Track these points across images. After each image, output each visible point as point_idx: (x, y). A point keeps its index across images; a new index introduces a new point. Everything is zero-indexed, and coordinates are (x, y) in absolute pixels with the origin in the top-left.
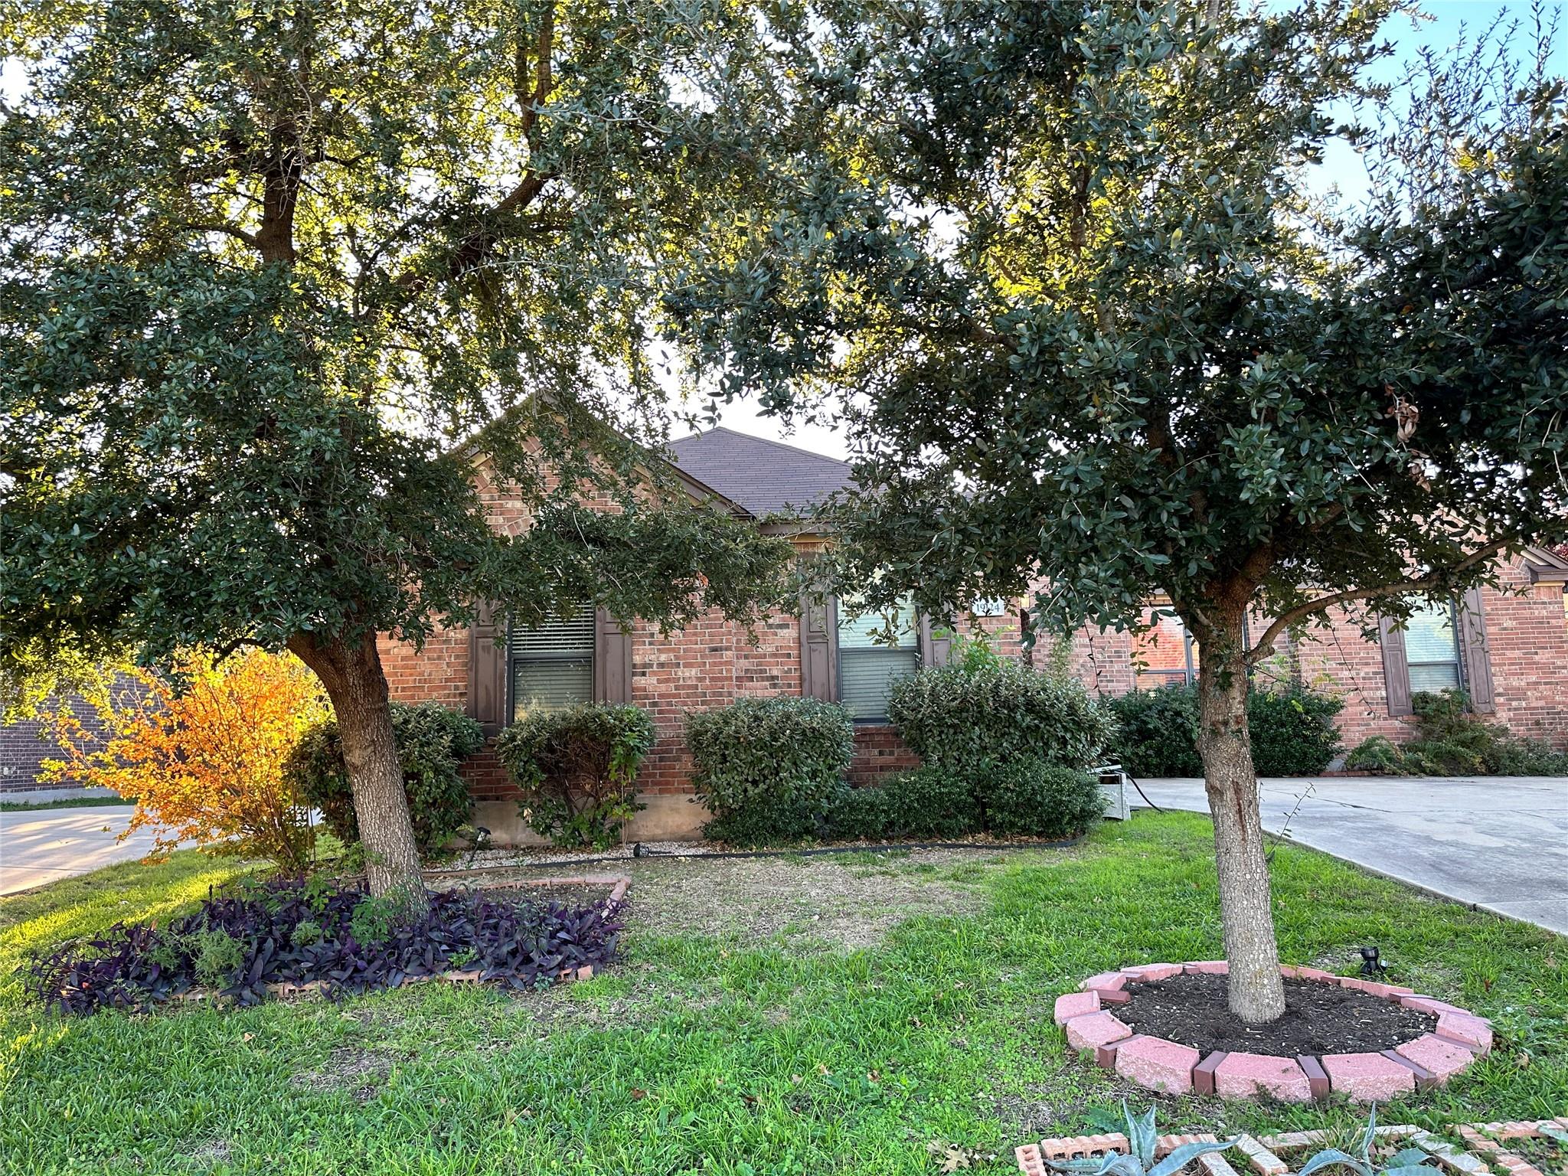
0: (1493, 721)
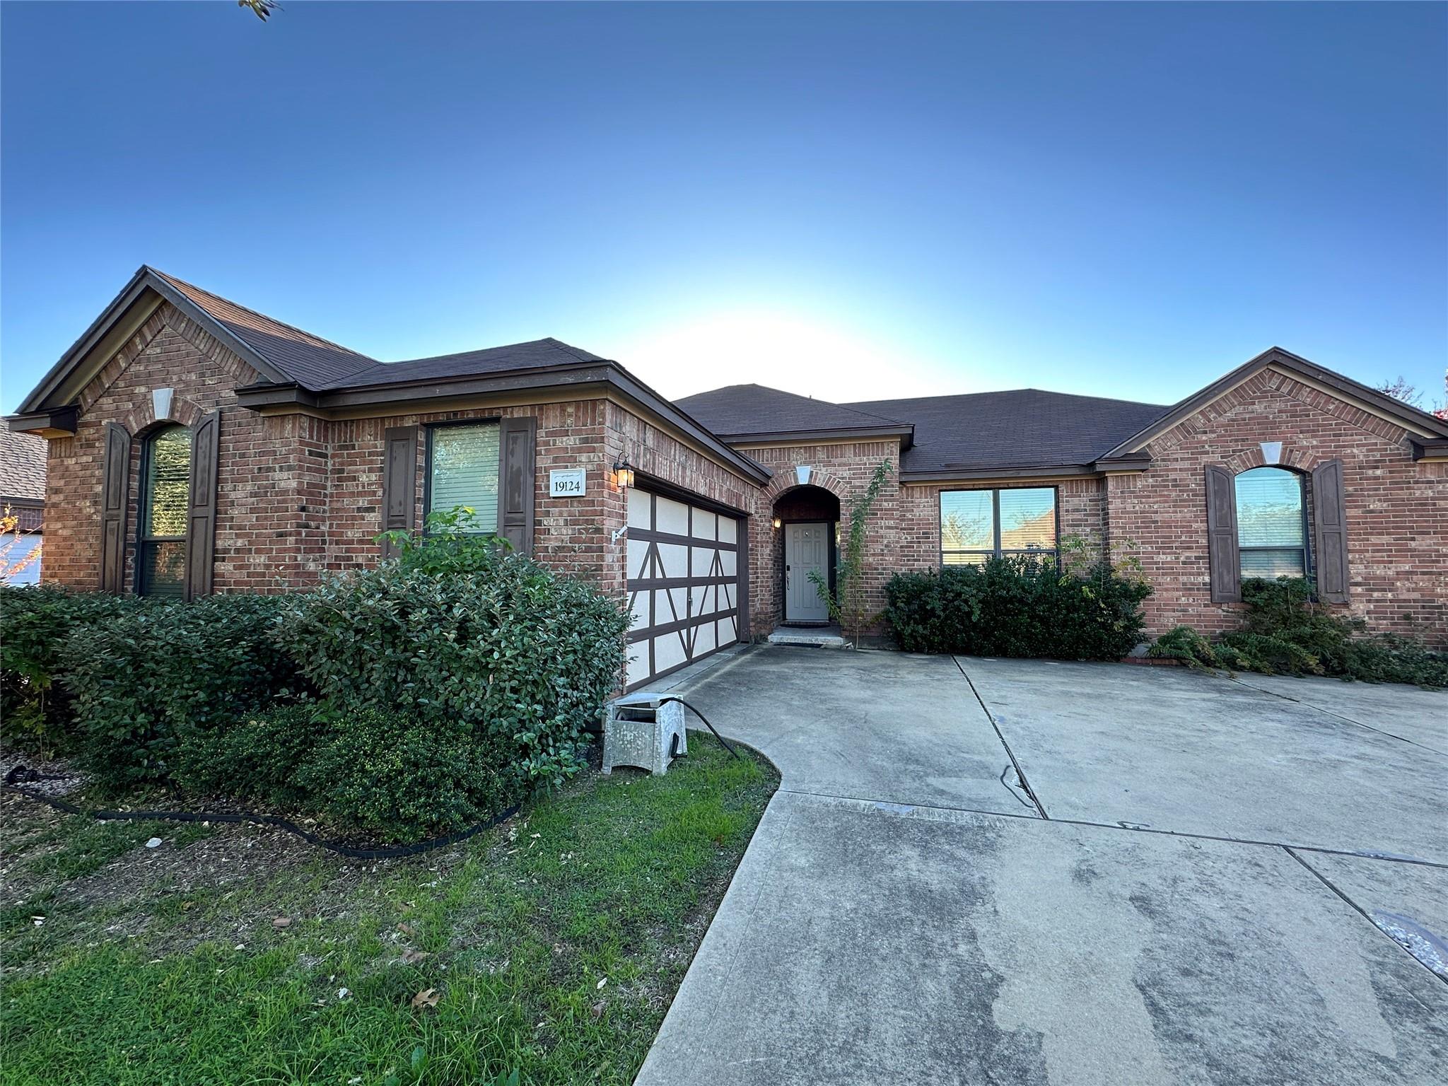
0: (1346, 612)
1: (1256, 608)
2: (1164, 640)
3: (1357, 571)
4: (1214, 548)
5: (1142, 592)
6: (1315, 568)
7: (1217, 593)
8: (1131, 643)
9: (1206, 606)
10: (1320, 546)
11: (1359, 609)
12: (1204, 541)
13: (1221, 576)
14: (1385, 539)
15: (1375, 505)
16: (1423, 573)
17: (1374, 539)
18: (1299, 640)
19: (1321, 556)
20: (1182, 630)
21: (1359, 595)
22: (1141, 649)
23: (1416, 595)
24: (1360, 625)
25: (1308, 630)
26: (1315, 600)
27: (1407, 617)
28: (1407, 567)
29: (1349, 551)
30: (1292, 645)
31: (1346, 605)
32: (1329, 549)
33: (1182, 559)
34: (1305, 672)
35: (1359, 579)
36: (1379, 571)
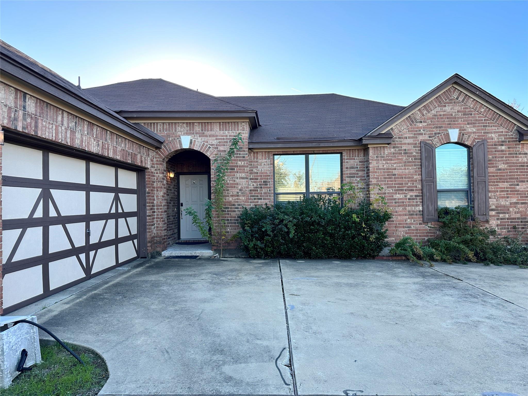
0: (487, 226)
1: (444, 225)
2: (398, 245)
3: (493, 202)
4: (425, 191)
5: (386, 217)
6: (473, 201)
7: (426, 217)
8: (380, 248)
9: (420, 224)
10: (476, 189)
11: (493, 223)
12: (419, 186)
13: (428, 207)
14: (506, 185)
15: (502, 166)
16: (522, 203)
17: (501, 185)
18: (465, 242)
19: (476, 195)
20: (407, 239)
21: (494, 216)
22: (386, 251)
23: (518, 215)
24: (493, 232)
25: (469, 237)
26: (473, 220)
27: (514, 227)
28: (514, 200)
29: (489, 191)
30: (462, 246)
31: (487, 221)
32: (480, 191)
33: (408, 197)
34: (467, 261)
35: (493, 207)
36: (503, 202)
